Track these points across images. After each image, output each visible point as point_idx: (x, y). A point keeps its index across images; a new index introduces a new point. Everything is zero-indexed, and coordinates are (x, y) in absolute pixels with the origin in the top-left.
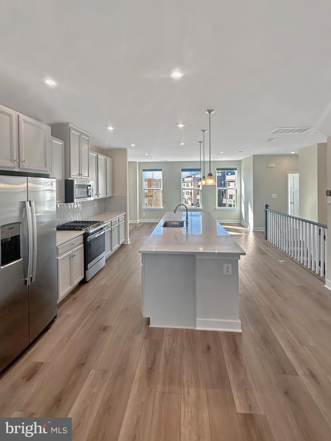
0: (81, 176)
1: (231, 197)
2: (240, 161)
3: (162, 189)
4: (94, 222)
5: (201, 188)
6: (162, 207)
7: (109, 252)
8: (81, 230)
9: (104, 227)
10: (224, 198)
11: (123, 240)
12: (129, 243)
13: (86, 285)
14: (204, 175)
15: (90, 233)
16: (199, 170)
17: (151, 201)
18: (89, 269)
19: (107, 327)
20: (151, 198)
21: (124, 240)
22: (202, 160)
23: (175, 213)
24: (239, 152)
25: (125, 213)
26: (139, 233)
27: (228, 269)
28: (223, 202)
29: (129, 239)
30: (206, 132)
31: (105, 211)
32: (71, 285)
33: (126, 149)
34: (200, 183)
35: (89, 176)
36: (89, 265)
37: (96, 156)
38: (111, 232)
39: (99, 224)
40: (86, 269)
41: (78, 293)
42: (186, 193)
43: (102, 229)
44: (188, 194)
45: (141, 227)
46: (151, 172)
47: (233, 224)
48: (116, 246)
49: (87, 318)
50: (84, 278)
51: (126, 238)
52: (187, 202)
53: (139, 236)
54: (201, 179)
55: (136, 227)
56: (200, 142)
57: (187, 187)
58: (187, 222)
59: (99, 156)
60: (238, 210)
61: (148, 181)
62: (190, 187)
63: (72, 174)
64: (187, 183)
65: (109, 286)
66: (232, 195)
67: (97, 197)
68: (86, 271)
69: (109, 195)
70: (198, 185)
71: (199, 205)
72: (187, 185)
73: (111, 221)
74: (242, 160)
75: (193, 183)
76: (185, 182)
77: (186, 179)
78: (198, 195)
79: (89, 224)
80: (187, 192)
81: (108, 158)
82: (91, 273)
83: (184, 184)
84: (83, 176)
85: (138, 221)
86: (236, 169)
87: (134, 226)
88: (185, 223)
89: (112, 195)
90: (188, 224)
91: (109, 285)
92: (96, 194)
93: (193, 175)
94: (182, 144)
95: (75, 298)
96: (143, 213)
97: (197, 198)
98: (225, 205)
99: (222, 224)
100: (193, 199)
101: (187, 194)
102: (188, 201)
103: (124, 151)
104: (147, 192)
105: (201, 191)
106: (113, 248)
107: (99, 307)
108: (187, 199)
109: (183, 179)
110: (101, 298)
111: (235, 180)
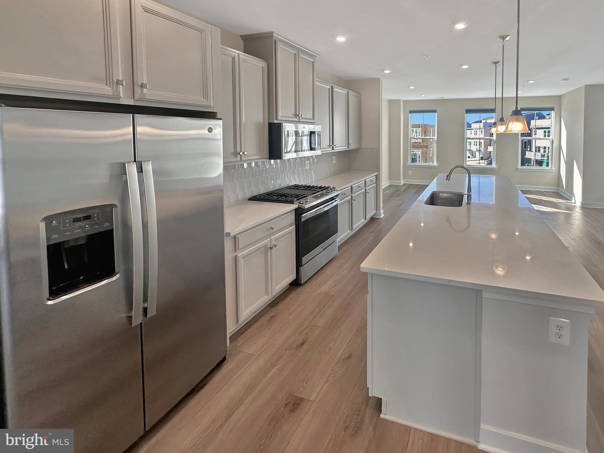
0: (298, 117)
1: (538, 149)
2: (560, 97)
3: (436, 138)
4: (321, 188)
5: (494, 137)
6: (435, 164)
7: (347, 233)
8: (292, 202)
9: (337, 196)
10: (528, 151)
11: (373, 212)
12: (381, 217)
13: (300, 289)
14: (502, 116)
15: (306, 207)
16: (493, 111)
17: (426, 153)
18: (305, 264)
19: (302, 400)
20: (426, 149)
21: (375, 211)
22: (499, 95)
23: (449, 180)
24: (563, 80)
25: (376, 174)
26: (399, 200)
27: (561, 332)
28: (526, 157)
29: (382, 211)
30: (508, 38)
31: (349, 170)
32: (267, 294)
33: (379, 79)
34: (493, 130)
35: (313, 118)
36: (305, 259)
37: (329, 89)
38: (351, 203)
39: (327, 192)
40: (299, 264)
41: (280, 307)
42: (473, 144)
43: (332, 199)
44: (477, 144)
45: (404, 191)
46: (422, 114)
47: (545, 193)
48: (360, 222)
49: (274, 370)
50: (296, 279)
51: (377, 208)
52: (474, 155)
53: (400, 206)
54: (495, 124)
55: (397, 190)
56: (496, 63)
57: (475, 135)
58: (469, 197)
59: (335, 89)
60: (554, 171)
61: (422, 127)
62: (478, 136)
63: (280, 114)
64: (476, 130)
65: (333, 296)
66: (539, 147)
67: (331, 149)
68: (300, 268)
69: (352, 147)
70: (490, 134)
71: (492, 159)
72: (476, 133)
73: (351, 187)
74: (563, 95)
75: (483, 130)
76: (472, 129)
77: (474, 126)
78: (490, 146)
79: (311, 191)
80: (475, 142)
81: (351, 93)
82: (307, 271)
83: (471, 132)
84: (302, 118)
85: (402, 182)
86: (552, 109)
87: (395, 189)
88: (465, 197)
89: (357, 147)
90: (471, 199)
91: (333, 294)
92: (330, 146)
93: (484, 119)
94: (465, 67)
95: (272, 317)
96: (409, 171)
97: (488, 150)
98: (529, 161)
99: (524, 192)
100: (483, 151)
101: (475, 145)
102: (475, 153)
103: (376, 82)
104: (421, 141)
105: (495, 142)
106: (355, 226)
107: (303, 344)
108: (475, 151)
109: (469, 126)
110: (311, 324)
111: (550, 127)
